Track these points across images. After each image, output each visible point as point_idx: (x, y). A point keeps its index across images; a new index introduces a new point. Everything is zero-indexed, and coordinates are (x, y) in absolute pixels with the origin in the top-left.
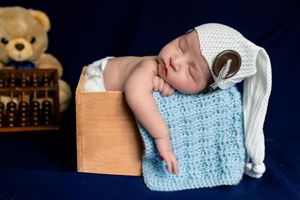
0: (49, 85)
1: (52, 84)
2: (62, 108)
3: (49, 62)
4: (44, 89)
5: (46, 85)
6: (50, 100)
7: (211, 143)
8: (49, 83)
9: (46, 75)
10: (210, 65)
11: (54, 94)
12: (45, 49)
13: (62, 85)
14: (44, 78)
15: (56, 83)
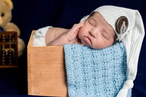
0: (12, 41)
1: (13, 40)
2: (20, 54)
3: (12, 28)
4: (8, 43)
5: (10, 41)
6: (13, 50)
7: (110, 78)
8: (12, 39)
9: (10, 35)
10: (114, 28)
11: (15, 46)
12: (10, 20)
13: (20, 41)
14: (9, 37)
15: (16, 40)
